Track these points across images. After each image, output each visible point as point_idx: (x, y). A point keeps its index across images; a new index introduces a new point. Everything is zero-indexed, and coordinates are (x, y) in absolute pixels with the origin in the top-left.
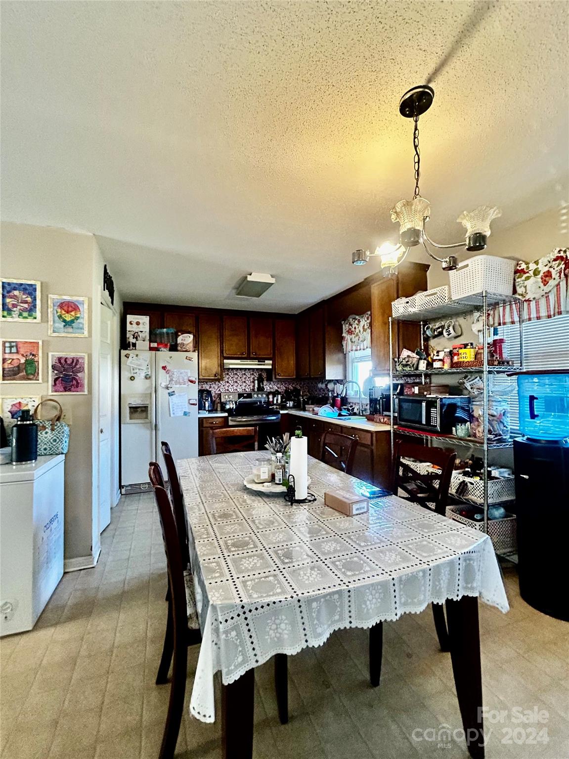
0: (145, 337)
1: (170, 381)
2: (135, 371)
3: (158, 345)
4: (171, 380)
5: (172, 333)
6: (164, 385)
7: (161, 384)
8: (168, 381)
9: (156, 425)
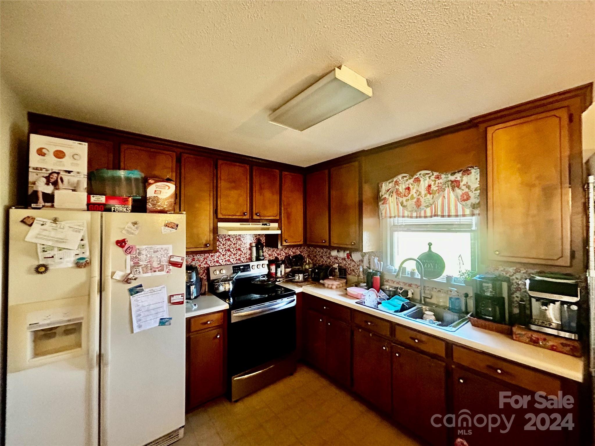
0: (78, 182)
1: (132, 268)
2: (49, 254)
3: (107, 199)
4: (136, 265)
5: (136, 180)
6: (119, 275)
7: (113, 273)
8: (128, 267)
9: (100, 356)
